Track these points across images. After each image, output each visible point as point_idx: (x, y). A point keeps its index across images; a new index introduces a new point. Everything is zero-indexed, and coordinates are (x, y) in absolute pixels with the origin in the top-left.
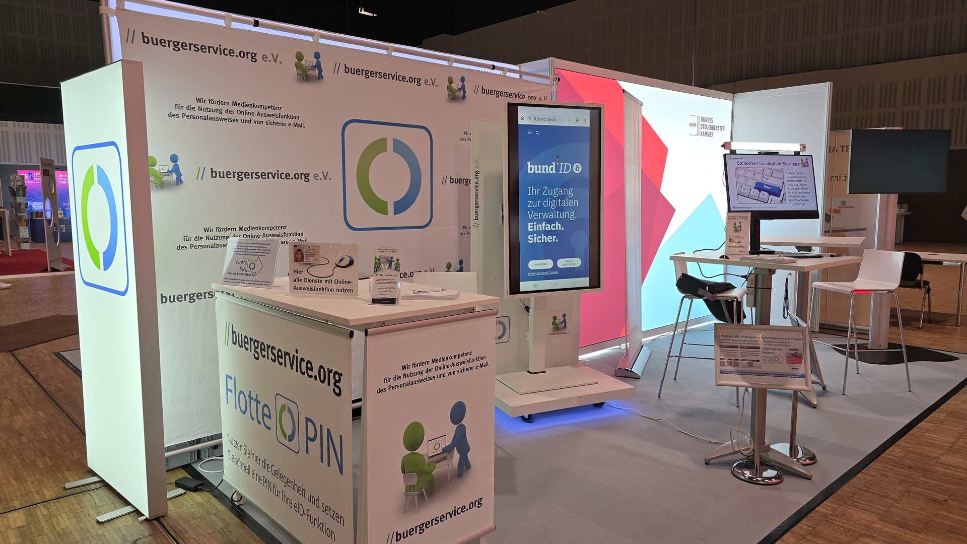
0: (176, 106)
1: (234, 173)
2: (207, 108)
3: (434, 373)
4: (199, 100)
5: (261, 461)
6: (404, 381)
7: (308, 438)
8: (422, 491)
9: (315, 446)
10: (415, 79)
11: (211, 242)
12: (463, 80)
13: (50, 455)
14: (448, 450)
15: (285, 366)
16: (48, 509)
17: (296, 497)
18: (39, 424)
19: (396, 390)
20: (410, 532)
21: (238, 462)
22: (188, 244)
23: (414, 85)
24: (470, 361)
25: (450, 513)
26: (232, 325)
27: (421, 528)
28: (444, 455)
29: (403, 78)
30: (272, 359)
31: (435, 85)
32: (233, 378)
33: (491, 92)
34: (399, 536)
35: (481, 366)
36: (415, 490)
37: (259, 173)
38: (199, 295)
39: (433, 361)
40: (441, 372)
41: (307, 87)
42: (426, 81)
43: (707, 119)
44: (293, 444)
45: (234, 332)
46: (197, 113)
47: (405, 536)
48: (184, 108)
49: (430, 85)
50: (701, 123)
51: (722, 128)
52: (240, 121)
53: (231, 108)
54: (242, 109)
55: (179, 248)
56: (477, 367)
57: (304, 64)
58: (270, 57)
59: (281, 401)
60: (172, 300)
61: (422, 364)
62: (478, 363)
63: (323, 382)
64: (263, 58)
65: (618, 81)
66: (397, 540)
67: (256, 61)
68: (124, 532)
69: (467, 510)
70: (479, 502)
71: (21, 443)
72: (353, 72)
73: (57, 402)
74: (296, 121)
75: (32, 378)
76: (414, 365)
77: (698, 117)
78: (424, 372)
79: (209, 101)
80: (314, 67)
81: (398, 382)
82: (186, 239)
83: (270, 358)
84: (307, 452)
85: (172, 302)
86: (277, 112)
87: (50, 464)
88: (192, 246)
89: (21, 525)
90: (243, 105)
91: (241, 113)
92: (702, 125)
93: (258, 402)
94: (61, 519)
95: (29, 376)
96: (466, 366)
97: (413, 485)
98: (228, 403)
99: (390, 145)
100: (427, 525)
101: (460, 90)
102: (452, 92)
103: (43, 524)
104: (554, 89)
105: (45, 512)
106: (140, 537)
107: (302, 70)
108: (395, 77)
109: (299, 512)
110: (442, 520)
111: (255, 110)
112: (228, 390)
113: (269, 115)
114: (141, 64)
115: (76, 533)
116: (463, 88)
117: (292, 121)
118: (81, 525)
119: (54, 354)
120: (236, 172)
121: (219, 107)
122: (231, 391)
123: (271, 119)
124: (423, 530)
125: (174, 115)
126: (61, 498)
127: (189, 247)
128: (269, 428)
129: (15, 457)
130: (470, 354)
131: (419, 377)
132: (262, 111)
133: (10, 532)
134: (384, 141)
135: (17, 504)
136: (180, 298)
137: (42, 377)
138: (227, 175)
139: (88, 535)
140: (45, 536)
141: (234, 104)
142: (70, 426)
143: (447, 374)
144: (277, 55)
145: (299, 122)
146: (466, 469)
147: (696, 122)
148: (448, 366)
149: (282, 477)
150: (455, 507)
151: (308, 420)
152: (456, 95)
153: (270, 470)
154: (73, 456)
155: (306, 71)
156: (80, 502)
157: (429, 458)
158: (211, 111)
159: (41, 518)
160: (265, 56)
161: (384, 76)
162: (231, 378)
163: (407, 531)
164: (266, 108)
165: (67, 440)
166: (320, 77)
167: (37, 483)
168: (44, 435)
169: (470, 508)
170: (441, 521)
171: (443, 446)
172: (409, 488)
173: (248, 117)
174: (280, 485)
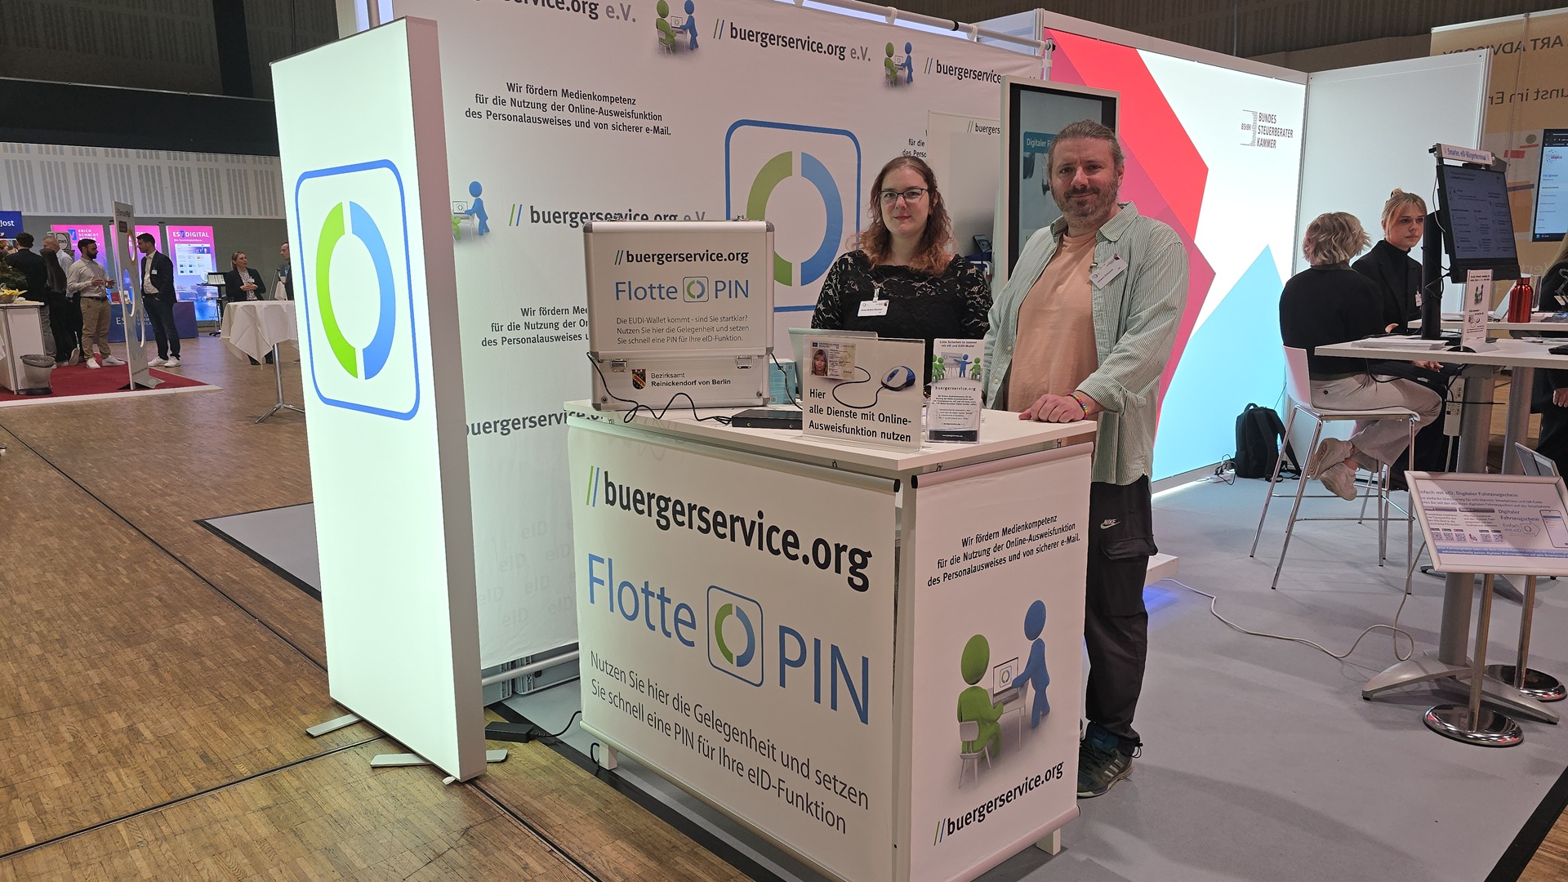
0: (477, 97)
1: (565, 214)
2: (524, 102)
3: (1005, 553)
4: (511, 87)
5: (670, 699)
6: (965, 565)
7: (784, 661)
8: (984, 751)
9: (802, 677)
10: (836, 47)
11: (532, 333)
12: (908, 49)
13: (261, 688)
14: (1020, 683)
15: (733, 539)
16: (298, 778)
17: (751, 759)
18: (222, 638)
19: (954, 580)
20: (966, 819)
21: (616, 700)
22: (498, 336)
23: (835, 58)
24: (1055, 532)
25: (1019, 787)
26: (606, 473)
27: (981, 813)
28: (1014, 691)
29: (818, 47)
30: (700, 528)
31: (866, 59)
32: (606, 562)
33: (950, 70)
34: (952, 826)
35: (1069, 540)
36: (975, 750)
37: (602, 214)
38: (516, 422)
39: (1005, 532)
40: (1014, 550)
41: (674, 63)
42: (853, 51)
43: (1270, 118)
44: (751, 671)
45: (608, 484)
46: (509, 110)
47: (960, 826)
48: (490, 101)
49: (858, 58)
50: (1259, 123)
51: (1290, 133)
52: (573, 123)
53: (561, 100)
54: (577, 103)
55: (485, 343)
56: (1063, 542)
57: (669, 22)
58: (618, 12)
59: (719, 600)
60: (476, 431)
61: (989, 537)
62: (1064, 536)
63: (824, 566)
64: (608, 12)
65: (1139, 51)
66: (949, 833)
67: (597, 18)
68: (440, 814)
69: (1043, 782)
70: (1059, 769)
71: (206, 669)
72: (743, 37)
73: (236, 601)
74: (657, 123)
75: (177, 562)
76: (979, 539)
77: (1254, 113)
78: (991, 551)
79: (527, 88)
80: (684, 28)
81: (957, 567)
82: (496, 327)
83: (695, 526)
84: (782, 684)
85: (476, 434)
86: (629, 108)
87: (269, 703)
88: (504, 339)
89: (265, 804)
90: (578, 95)
91: (575, 109)
92: (1261, 128)
93: (664, 599)
94: (325, 793)
95: (174, 560)
96: (1048, 540)
97: (973, 742)
98: (592, 601)
99: (797, 165)
100: (989, 807)
101: (904, 67)
102: (892, 71)
103: (300, 802)
104: (1047, 63)
105: (296, 783)
106: (471, 823)
107: (666, 34)
108: (808, 45)
109: (760, 782)
110: (1009, 799)
111: (595, 105)
112: (593, 580)
113: (617, 114)
114: (434, 24)
115: (361, 819)
116: (908, 64)
117: (651, 124)
118: (364, 803)
119: (197, 522)
120: (567, 213)
121: (542, 99)
122: (601, 582)
123: (620, 120)
124: (984, 815)
125: (474, 114)
126: (311, 759)
127: (499, 341)
128: (691, 644)
129: (207, 693)
130: (1054, 519)
131: (984, 559)
132: (606, 106)
133: (250, 816)
134: (787, 156)
135: (243, 769)
136: (487, 428)
137: (193, 559)
138: (554, 217)
139: (383, 821)
140: (312, 824)
141: (565, 93)
142: (275, 641)
143: (1022, 554)
144: (629, 6)
145: (661, 125)
146: (1043, 715)
147: (1251, 123)
148: (1022, 541)
149: (717, 724)
150: (1027, 779)
151: (784, 630)
152: (898, 77)
153: (691, 713)
154: (301, 689)
155: (672, 34)
156: (345, 766)
157: (995, 695)
158: (530, 106)
159: (292, 792)
160: (610, 9)
161: (790, 43)
162: (601, 560)
163: (962, 818)
164: (613, 100)
165: (281, 664)
166: (694, 45)
167: (260, 734)
168: (239, 655)
169: (1047, 780)
170: (1008, 802)
171: (1014, 676)
172: (968, 746)
173: (584, 117)
174: (715, 739)
